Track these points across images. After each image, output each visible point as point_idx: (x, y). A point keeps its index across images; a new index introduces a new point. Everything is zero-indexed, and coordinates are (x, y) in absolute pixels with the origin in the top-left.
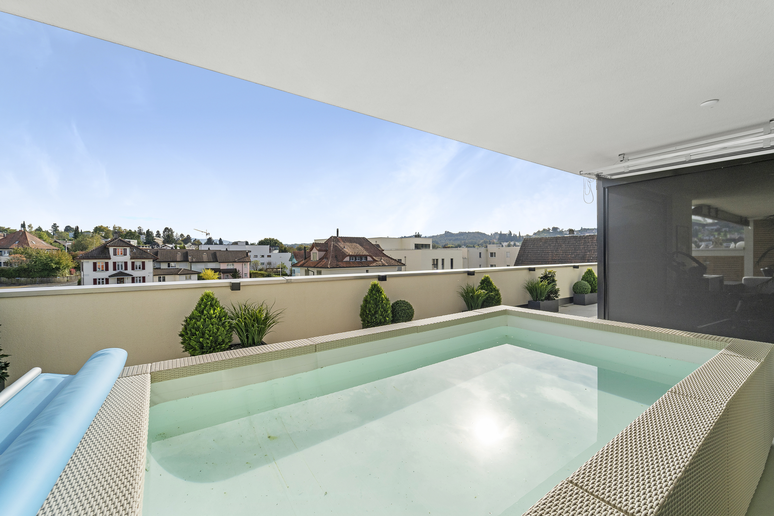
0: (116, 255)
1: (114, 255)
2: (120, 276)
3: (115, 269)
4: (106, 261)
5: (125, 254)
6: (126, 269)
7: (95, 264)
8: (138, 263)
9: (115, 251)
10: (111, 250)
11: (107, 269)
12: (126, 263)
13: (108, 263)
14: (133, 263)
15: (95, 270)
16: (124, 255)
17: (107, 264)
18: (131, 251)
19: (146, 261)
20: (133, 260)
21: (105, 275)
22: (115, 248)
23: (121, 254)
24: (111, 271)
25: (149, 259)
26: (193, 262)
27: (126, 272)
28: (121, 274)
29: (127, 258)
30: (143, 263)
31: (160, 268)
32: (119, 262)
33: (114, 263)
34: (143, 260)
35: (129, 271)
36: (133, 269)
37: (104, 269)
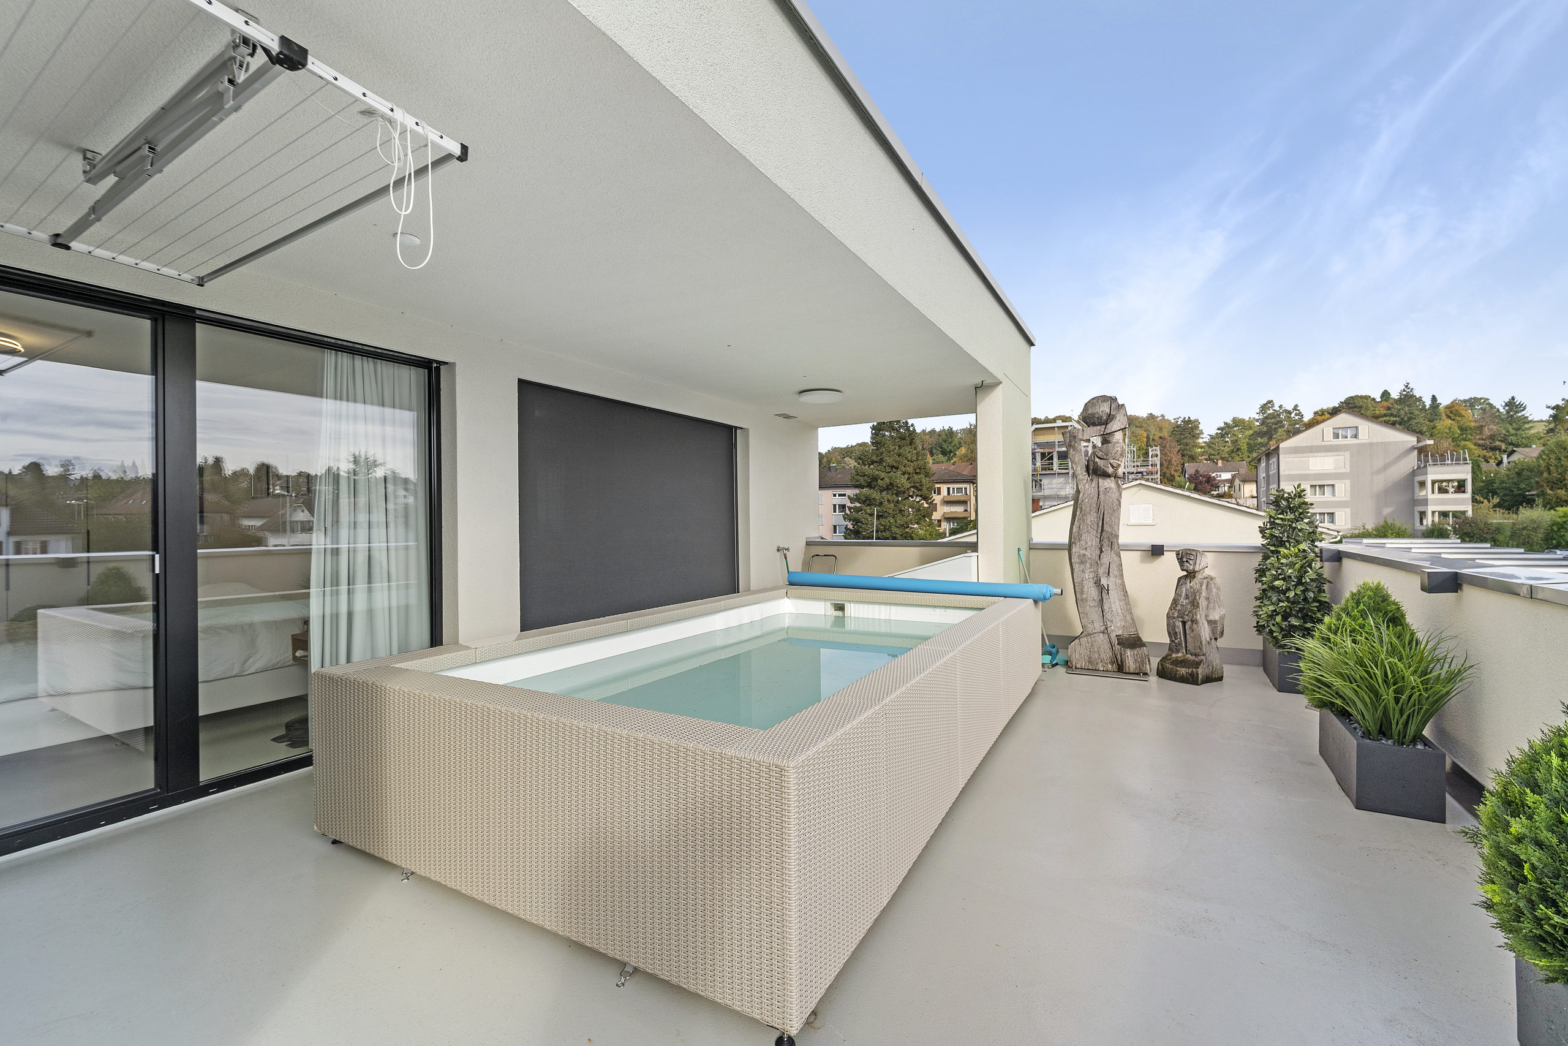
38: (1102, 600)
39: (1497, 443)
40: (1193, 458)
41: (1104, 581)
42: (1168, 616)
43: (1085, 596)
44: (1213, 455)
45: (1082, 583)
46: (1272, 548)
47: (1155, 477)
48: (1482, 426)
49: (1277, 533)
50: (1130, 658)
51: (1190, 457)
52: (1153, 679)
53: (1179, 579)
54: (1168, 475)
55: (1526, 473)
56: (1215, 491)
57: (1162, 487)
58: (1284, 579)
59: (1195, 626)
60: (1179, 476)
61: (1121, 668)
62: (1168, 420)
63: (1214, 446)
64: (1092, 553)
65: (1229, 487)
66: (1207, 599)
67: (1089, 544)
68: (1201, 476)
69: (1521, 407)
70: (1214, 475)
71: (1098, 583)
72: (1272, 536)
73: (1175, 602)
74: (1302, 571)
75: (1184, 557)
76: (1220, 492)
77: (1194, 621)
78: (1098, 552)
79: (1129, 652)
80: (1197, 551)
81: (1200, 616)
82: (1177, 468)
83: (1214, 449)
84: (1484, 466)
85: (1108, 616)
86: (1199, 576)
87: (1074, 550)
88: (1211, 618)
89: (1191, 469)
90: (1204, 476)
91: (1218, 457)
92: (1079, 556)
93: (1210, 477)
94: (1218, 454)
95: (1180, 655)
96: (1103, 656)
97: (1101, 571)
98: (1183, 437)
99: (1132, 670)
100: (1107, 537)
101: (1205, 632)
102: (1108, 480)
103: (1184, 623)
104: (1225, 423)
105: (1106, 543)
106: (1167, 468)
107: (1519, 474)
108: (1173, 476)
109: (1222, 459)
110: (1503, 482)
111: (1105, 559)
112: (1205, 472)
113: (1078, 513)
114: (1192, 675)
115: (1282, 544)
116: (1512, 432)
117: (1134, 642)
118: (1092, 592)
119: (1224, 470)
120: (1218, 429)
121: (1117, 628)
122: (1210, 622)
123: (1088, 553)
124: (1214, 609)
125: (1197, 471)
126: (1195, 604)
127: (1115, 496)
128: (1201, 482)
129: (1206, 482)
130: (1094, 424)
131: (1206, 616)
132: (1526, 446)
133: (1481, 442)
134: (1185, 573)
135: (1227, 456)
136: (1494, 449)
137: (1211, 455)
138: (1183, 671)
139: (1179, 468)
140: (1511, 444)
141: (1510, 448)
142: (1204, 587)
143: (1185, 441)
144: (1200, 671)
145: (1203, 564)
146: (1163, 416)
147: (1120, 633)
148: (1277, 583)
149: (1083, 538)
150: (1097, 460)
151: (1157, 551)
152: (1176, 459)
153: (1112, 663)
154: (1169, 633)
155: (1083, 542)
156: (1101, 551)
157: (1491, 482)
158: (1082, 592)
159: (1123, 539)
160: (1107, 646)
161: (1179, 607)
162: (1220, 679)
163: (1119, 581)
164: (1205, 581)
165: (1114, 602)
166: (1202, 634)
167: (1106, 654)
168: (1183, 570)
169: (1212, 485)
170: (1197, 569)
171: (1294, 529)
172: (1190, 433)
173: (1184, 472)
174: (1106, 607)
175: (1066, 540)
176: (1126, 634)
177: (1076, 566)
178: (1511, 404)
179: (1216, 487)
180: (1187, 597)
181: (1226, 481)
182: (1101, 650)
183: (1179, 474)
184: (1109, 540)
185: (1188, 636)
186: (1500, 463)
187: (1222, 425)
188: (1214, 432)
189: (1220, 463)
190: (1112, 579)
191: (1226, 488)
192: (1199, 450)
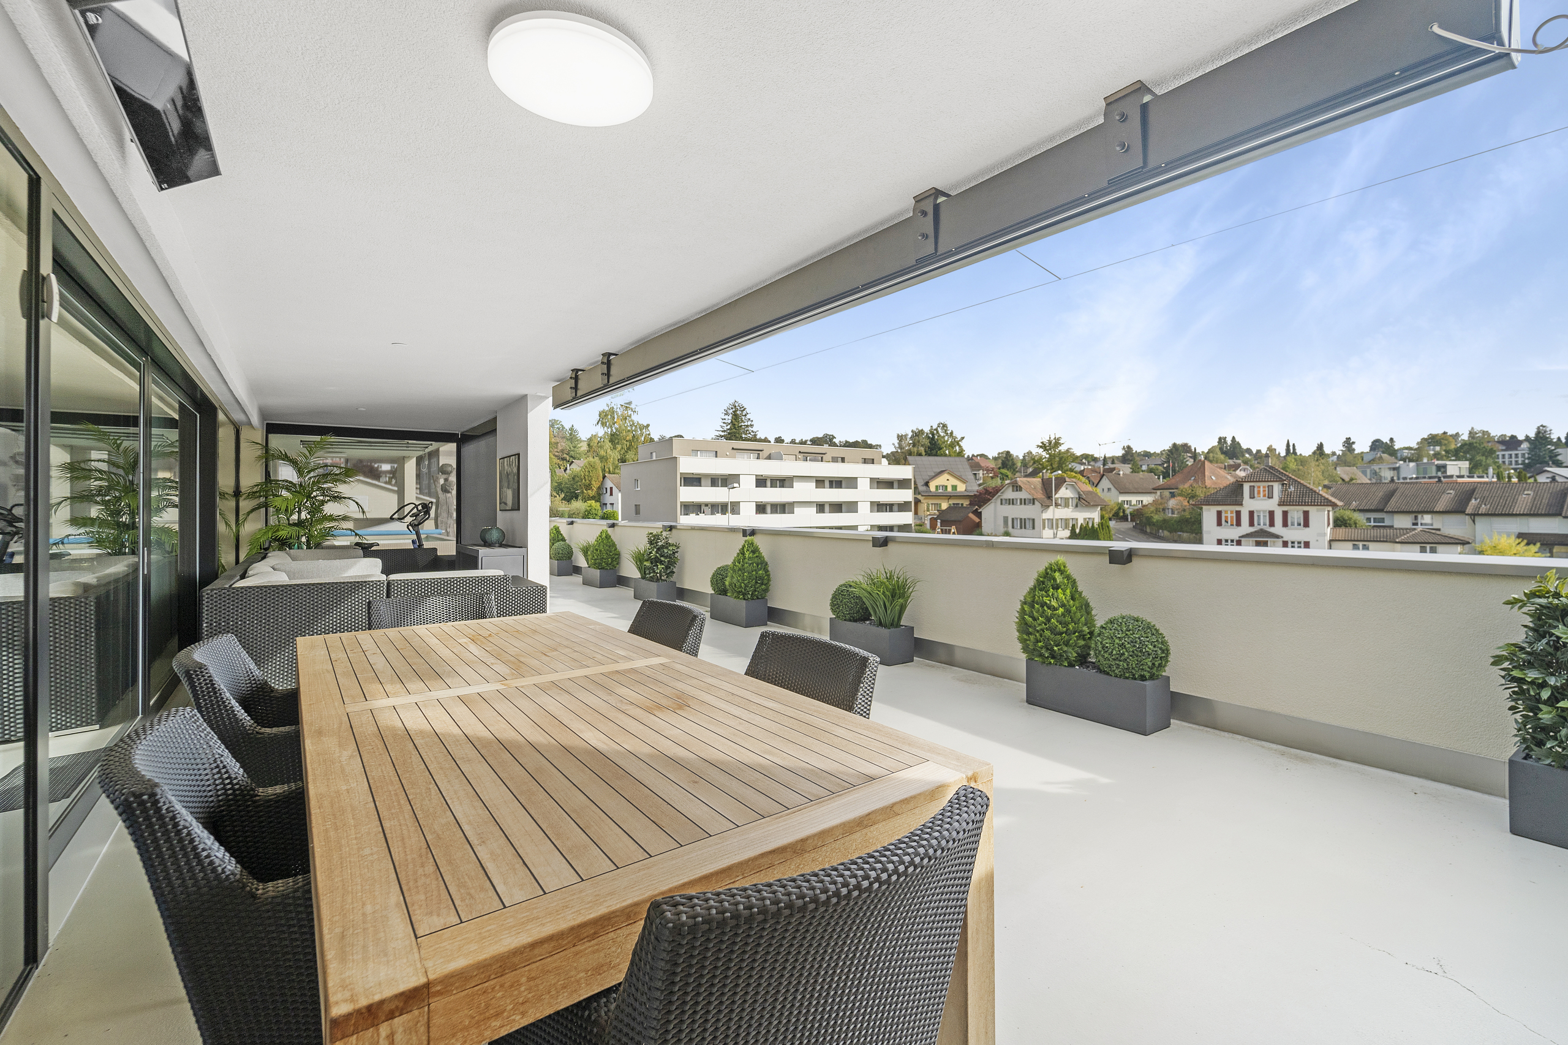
0: (1254, 498)
1: (1250, 498)
2: (1263, 538)
3: (1252, 524)
4: (1238, 508)
5: (1270, 497)
6: (1272, 524)
7: (1219, 513)
8: (1296, 514)
9: (1252, 488)
10: (1246, 488)
11: (1239, 524)
12: (1272, 514)
13: (1240, 511)
14: (1285, 514)
15: (1219, 524)
16: (1268, 497)
17: (1238, 513)
18: (1284, 491)
19: (1312, 510)
20: (1285, 508)
21: (1235, 533)
22: (1252, 484)
23: (1264, 496)
24: (1245, 528)
25: (1318, 505)
26: (1478, 515)
27: (1272, 530)
28: (1262, 533)
29: (1272, 504)
30: (1306, 514)
31: (1392, 526)
32: (1258, 511)
33: (1251, 513)
34: (1306, 508)
35: (1278, 529)
36: (1285, 524)
37: (1235, 523)
39: (565, 455)
48: (558, 443)
55: (577, 479)
69: (576, 431)
84: (557, 470)
107: (573, 479)
110: (566, 483)
116: (572, 448)
132: (579, 459)
133: (557, 454)
136: (563, 459)
140: (572, 457)
141: (571, 459)
157: (560, 484)
178: (572, 429)
181: (386, 472)
186: (565, 470)
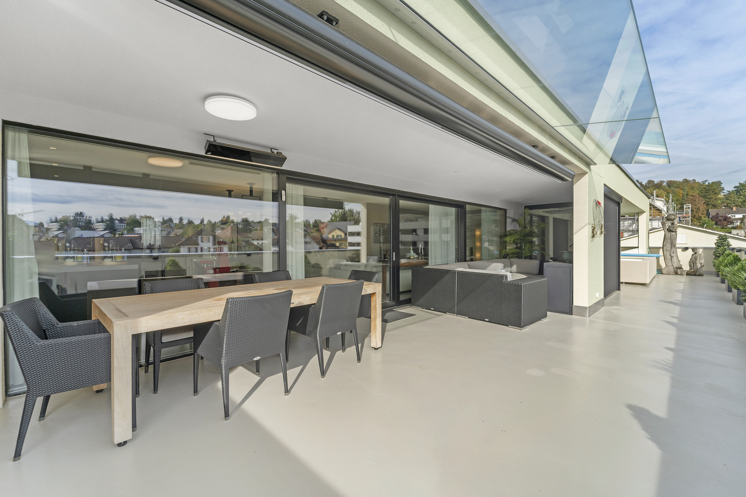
38: (672, 259)
40: (714, 206)
41: (672, 255)
42: (689, 262)
43: (667, 258)
44: (730, 204)
45: (666, 255)
46: (717, 248)
47: (688, 219)
49: (719, 244)
50: (679, 271)
51: (713, 205)
52: (685, 276)
53: (692, 254)
54: (697, 216)
56: (731, 225)
57: (691, 227)
58: (719, 254)
59: (696, 264)
60: (705, 217)
61: (676, 273)
62: (698, 183)
63: (730, 198)
64: (669, 248)
65: (741, 223)
66: (700, 258)
67: (668, 246)
68: (720, 216)
70: (729, 216)
71: (670, 255)
72: (718, 245)
73: (691, 259)
74: (724, 252)
75: (694, 249)
76: (734, 225)
77: (696, 263)
78: (671, 248)
79: (679, 270)
80: (697, 248)
81: (698, 262)
82: (703, 213)
83: (730, 200)
85: (673, 262)
86: (697, 254)
87: (664, 248)
88: (700, 262)
89: (713, 212)
90: (722, 217)
91: (734, 205)
92: (666, 249)
93: (727, 217)
94: (734, 203)
95: (692, 270)
96: (672, 271)
97: (671, 252)
98: (708, 194)
99: (679, 274)
100: (673, 245)
101: (699, 266)
102: (673, 233)
103: (693, 264)
104: (740, 184)
105: (673, 246)
106: (696, 212)
108: (701, 217)
109: (737, 206)
111: (673, 250)
112: (723, 214)
113: (665, 240)
114: (695, 274)
115: (720, 247)
117: (681, 268)
118: (669, 257)
119: (737, 212)
120: (735, 187)
121: (676, 265)
122: (700, 263)
123: (668, 249)
124: (701, 260)
125: (717, 214)
126: (696, 259)
127: (675, 236)
128: (720, 220)
129: (724, 220)
130: (670, 220)
131: (699, 262)
134: (694, 253)
135: (740, 204)
137: (728, 203)
138: (693, 273)
139: (705, 212)
142: (699, 256)
143: (709, 196)
144: (697, 273)
145: (698, 251)
146: (694, 180)
147: (676, 266)
148: (717, 255)
149: (667, 245)
150: (671, 228)
151: (686, 249)
152: (702, 207)
153: (674, 272)
154: (689, 266)
155: (667, 246)
156: (672, 248)
158: (666, 257)
159: (677, 246)
160: (673, 269)
161: (692, 260)
162: (703, 275)
163: (676, 255)
164: (699, 255)
165: (675, 259)
166: (698, 265)
167: (672, 270)
168: (693, 252)
169: (728, 222)
170: (697, 252)
171: (723, 243)
172: (713, 192)
173: (708, 214)
174: (672, 260)
175: (662, 246)
176: (678, 267)
177: (665, 252)
179: (731, 223)
180: (694, 258)
181: (739, 219)
182: (671, 270)
183: (704, 216)
184: (674, 246)
185: (694, 266)
187: (738, 185)
188: (731, 189)
189: (734, 209)
190: (674, 254)
191: (738, 224)
192: (719, 201)
